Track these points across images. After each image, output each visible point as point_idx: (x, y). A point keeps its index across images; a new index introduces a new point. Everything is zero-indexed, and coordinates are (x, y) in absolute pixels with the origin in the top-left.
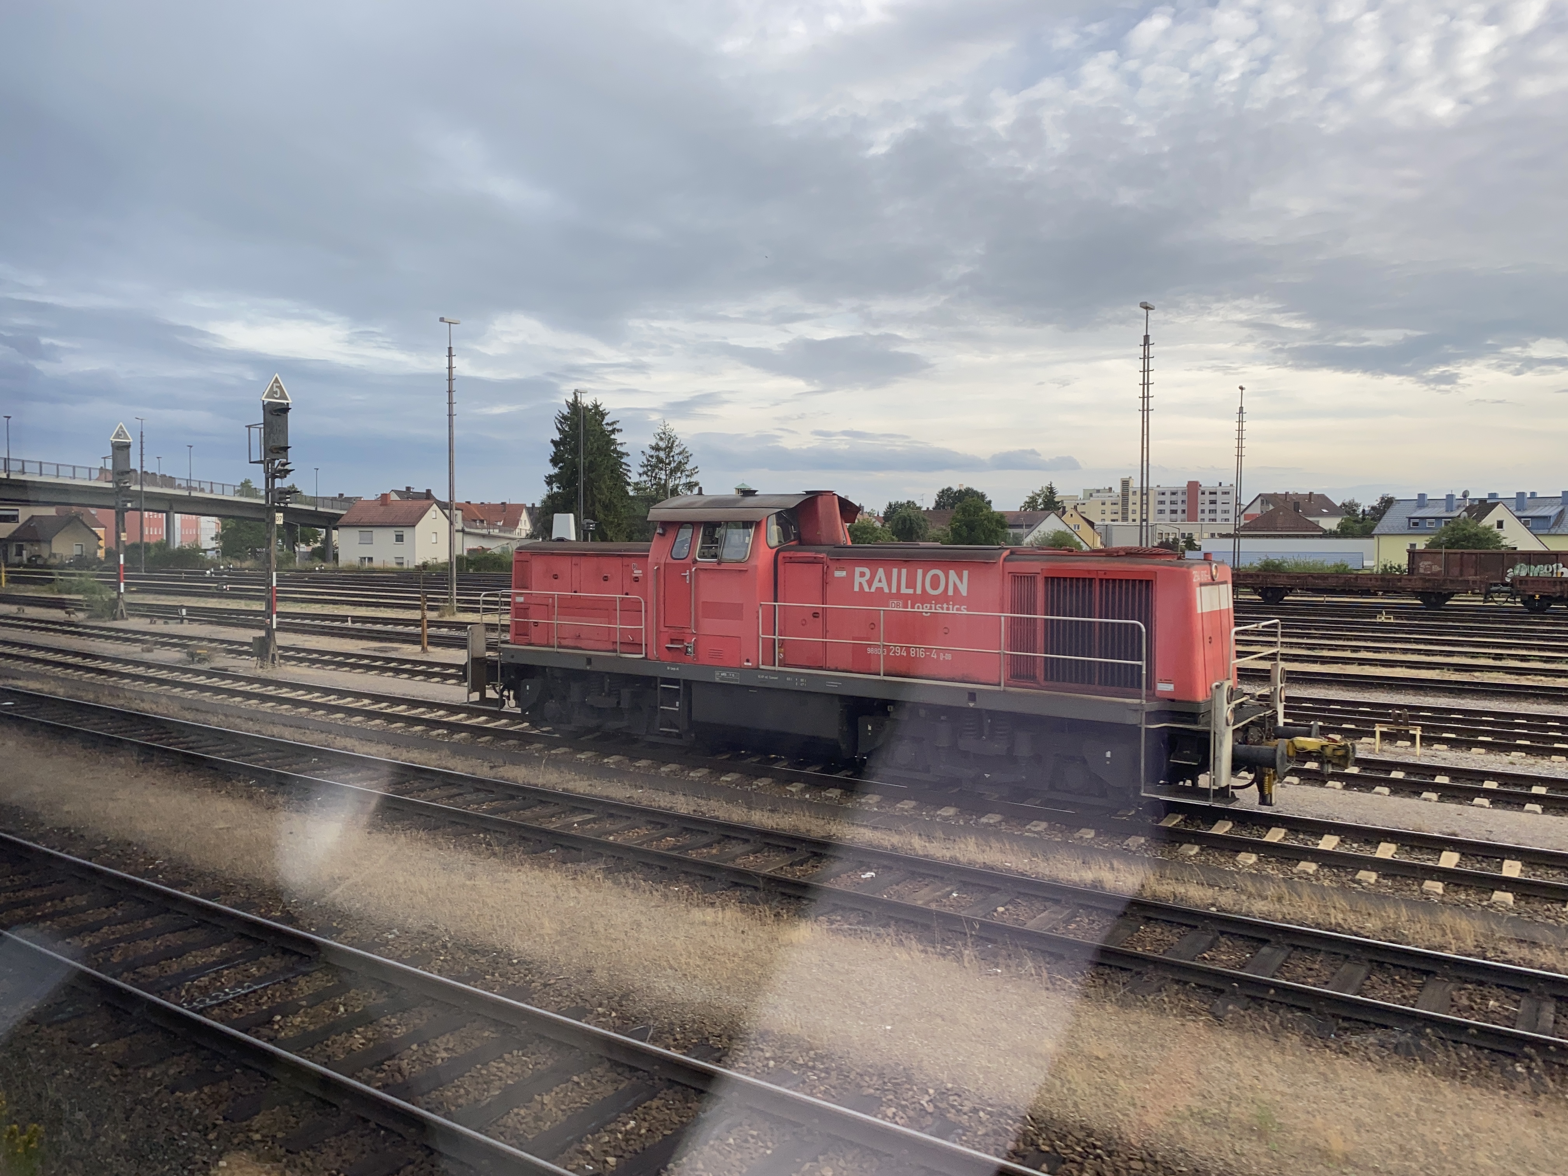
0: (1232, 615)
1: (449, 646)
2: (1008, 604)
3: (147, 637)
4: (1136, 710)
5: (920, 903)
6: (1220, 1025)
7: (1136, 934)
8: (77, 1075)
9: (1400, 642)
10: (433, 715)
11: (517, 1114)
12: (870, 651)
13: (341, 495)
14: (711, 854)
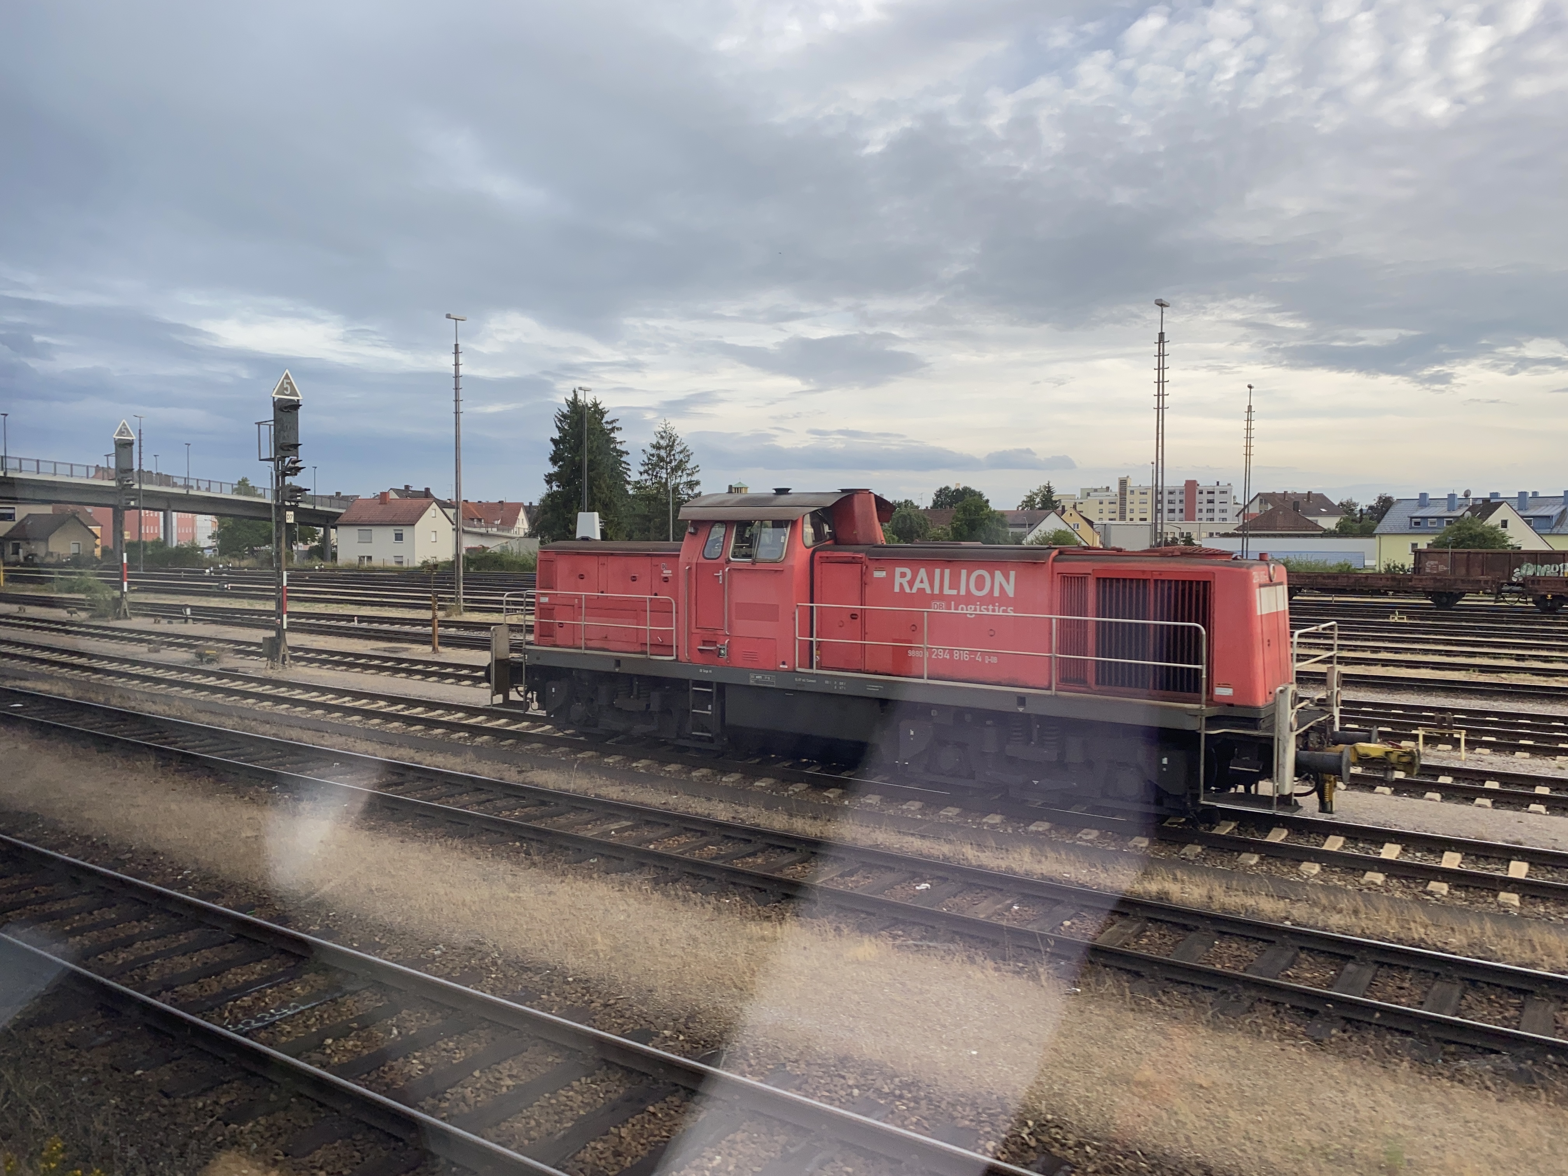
0: (1288, 616)
1: (460, 646)
2: (1057, 606)
3: (152, 637)
5: (982, 916)
6: (1322, 1050)
7: (1211, 950)
8: (123, 1105)
9: (1418, 642)
10: (451, 717)
11: (594, 1148)
13: (338, 494)
14: (757, 863)
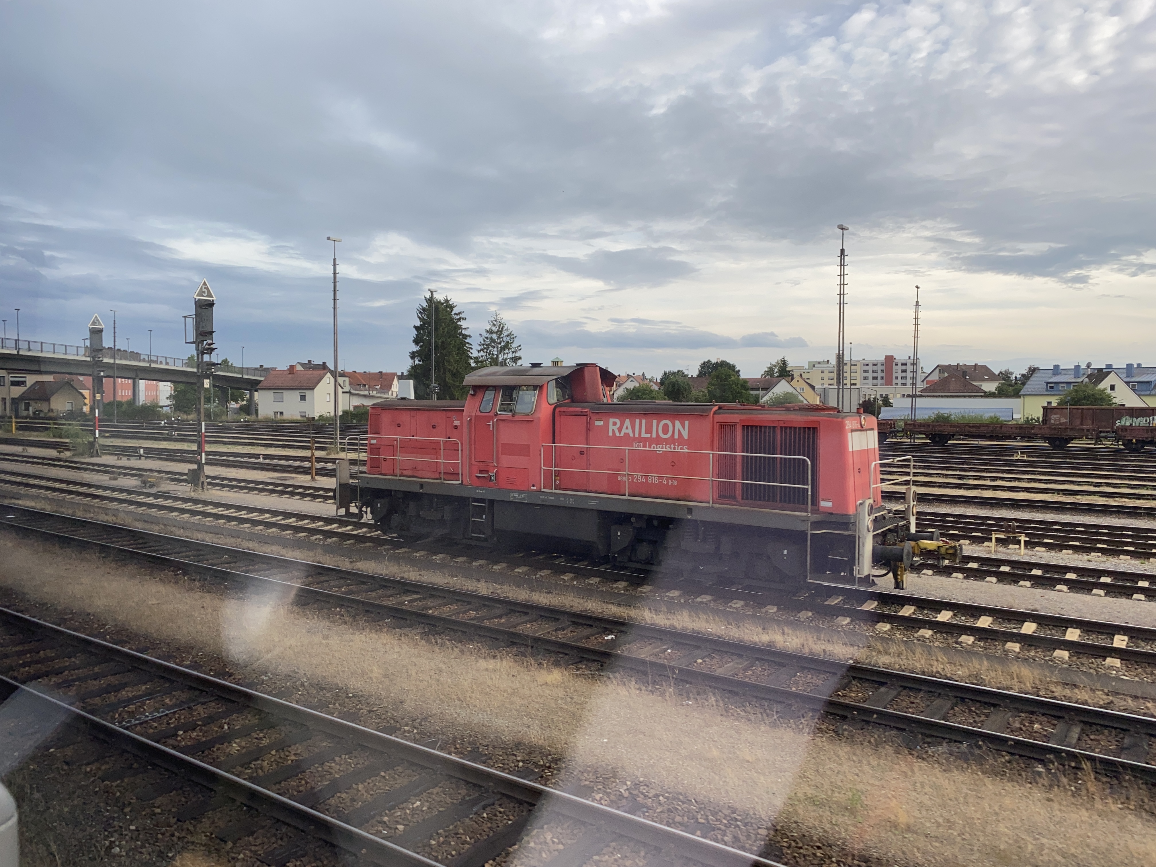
0: (877, 452)
2: (715, 445)
3: (114, 469)
4: (804, 520)
5: (643, 656)
6: (839, 739)
7: (793, 679)
8: (38, 769)
10: (314, 525)
11: (339, 797)
12: (620, 478)
13: (261, 366)
14: (501, 623)
